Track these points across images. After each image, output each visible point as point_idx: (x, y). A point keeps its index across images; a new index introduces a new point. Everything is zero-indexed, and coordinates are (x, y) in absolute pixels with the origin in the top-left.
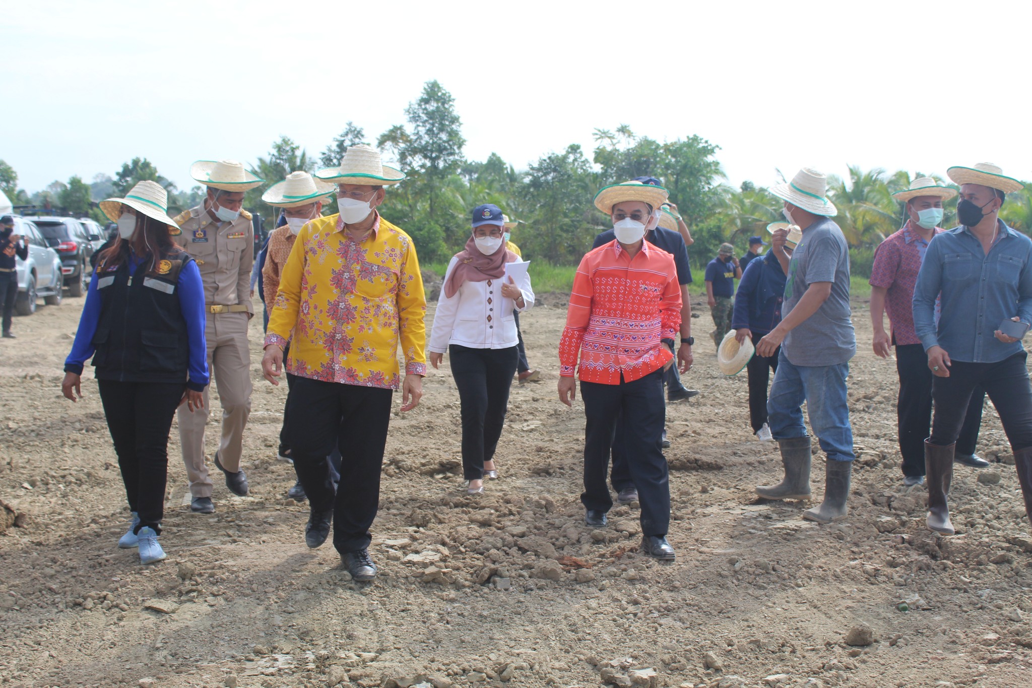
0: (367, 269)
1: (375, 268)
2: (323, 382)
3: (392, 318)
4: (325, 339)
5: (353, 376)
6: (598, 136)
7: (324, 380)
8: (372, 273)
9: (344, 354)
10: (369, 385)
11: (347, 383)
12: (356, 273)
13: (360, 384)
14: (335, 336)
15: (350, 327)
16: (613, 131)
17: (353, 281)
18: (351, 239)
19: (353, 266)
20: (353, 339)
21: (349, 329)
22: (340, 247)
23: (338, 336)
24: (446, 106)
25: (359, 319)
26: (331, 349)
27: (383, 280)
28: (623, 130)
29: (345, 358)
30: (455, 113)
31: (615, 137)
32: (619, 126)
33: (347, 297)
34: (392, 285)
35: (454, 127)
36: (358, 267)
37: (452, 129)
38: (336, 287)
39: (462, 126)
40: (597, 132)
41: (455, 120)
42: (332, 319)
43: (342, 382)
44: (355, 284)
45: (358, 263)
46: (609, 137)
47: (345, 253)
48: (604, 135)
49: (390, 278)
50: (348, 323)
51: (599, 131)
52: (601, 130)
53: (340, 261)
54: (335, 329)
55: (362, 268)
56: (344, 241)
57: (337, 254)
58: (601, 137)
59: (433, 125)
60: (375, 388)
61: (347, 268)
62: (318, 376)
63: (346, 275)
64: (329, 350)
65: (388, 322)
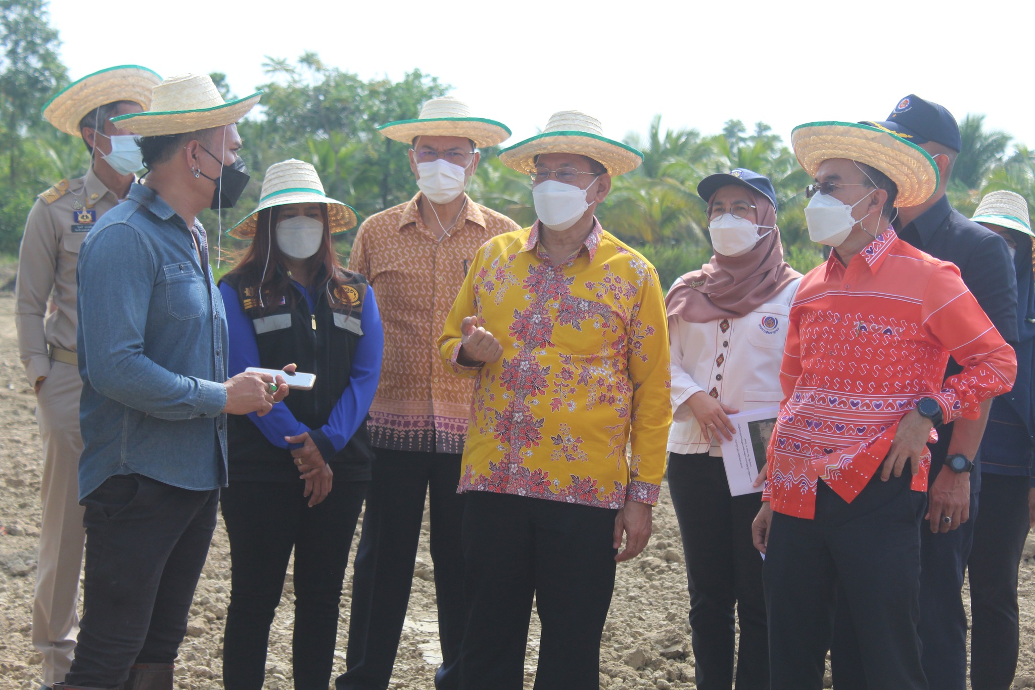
0: (571, 307)
1: (584, 306)
2: (493, 493)
3: (614, 389)
4: (496, 422)
5: (541, 483)
6: (270, 68)
7: (494, 490)
8: (579, 313)
9: (528, 446)
10: (570, 499)
11: (531, 495)
12: (552, 315)
13: (553, 498)
14: (512, 417)
15: (536, 401)
16: (293, 61)
17: (546, 327)
18: (548, 263)
19: (548, 303)
20: (542, 420)
21: (536, 405)
22: (529, 275)
23: (518, 417)
24: (37, 13)
25: (552, 387)
26: (506, 439)
27: (597, 326)
28: (309, 60)
29: (530, 453)
30: (52, 26)
31: (297, 70)
32: (303, 54)
33: (534, 353)
34: (615, 337)
35: (50, 46)
36: (557, 305)
37: (47, 50)
38: (519, 339)
39: (62, 46)
40: (268, 62)
41: (51, 36)
42: (508, 389)
43: (522, 492)
44: (550, 332)
45: (556, 299)
46: (287, 70)
47: (535, 285)
48: (280, 66)
49: (611, 323)
50: (534, 395)
51: (272, 60)
52: (275, 58)
53: (528, 298)
54: (512, 405)
55: (562, 305)
56: (536, 264)
57: (525, 287)
58: (275, 70)
59: (16, 43)
60: (580, 505)
61: (538, 306)
62: (484, 486)
63: (536, 318)
64: (503, 441)
65: (608, 395)
